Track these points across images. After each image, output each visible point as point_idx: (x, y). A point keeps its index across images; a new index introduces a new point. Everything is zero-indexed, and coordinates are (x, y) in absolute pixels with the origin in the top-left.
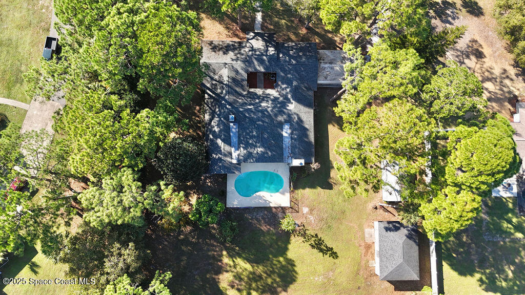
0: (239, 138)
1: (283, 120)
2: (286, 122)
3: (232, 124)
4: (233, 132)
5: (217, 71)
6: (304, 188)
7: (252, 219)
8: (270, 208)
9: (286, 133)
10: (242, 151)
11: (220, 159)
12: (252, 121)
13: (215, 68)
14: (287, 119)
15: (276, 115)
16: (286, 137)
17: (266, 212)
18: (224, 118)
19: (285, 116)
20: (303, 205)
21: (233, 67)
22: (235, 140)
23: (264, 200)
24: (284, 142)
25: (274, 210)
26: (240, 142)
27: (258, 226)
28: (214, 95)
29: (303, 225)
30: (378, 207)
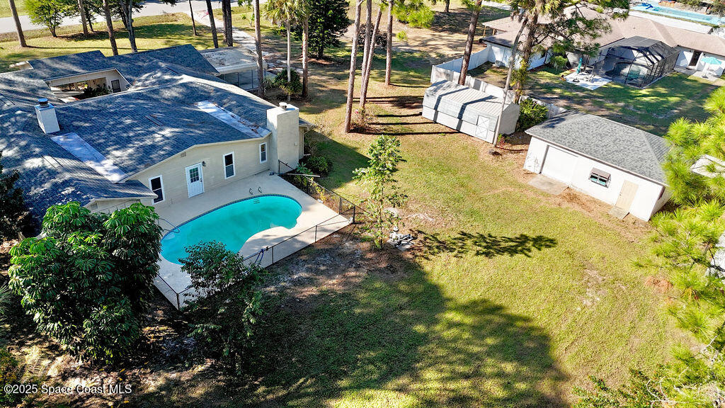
1: (180, 96)
3: (57, 138)
8: (311, 246)
9: (209, 108)
10: (120, 154)
14: (189, 92)
16: (218, 112)
19: (180, 90)
24: (220, 119)
26: (100, 147)
29: (420, 232)
30: (498, 151)
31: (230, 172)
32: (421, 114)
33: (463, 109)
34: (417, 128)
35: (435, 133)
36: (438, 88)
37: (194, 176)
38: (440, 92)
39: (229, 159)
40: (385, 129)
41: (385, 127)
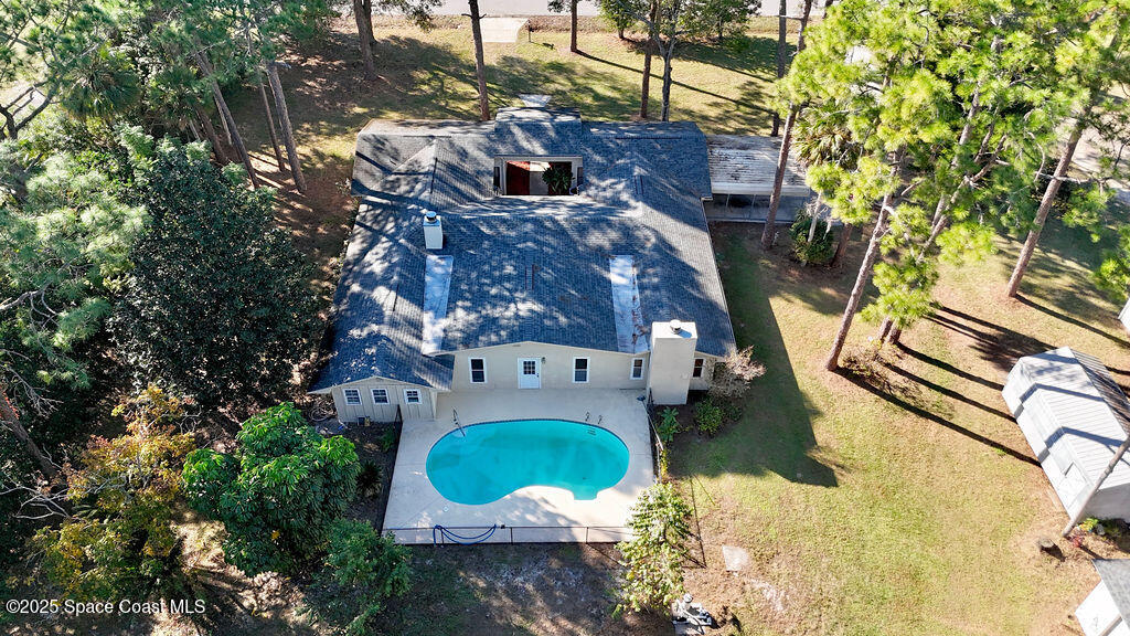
0: (454, 288)
1: (607, 245)
2: (619, 250)
3: (433, 258)
4: (434, 275)
5: (404, 154)
6: (714, 473)
7: (490, 590)
8: (575, 546)
9: (622, 275)
10: (462, 317)
11: (374, 338)
12: (502, 245)
13: (399, 147)
14: (623, 242)
15: (582, 230)
16: (625, 286)
17: (555, 564)
18: (409, 239)
19: (613, 235)
20: (723, 537)
21: (452, 144)
22: (438, 294)
23: (548, 514)
24: (615, 299)
25: (593, 554)
26: (455, 296)
27: (517, 620)
28: (385, 201)
29: (735, 621)
30: (1066, 547)
31: (581, 377)
32: (1001, 388)
33: (1058, 435)
34: (964, 415)
35: (987, 441)
36: (1050, 370)
37: (529, 368)
38: (1046, 380)
39: (581, 364)
40: (904, 390)
41: (911, 385)
